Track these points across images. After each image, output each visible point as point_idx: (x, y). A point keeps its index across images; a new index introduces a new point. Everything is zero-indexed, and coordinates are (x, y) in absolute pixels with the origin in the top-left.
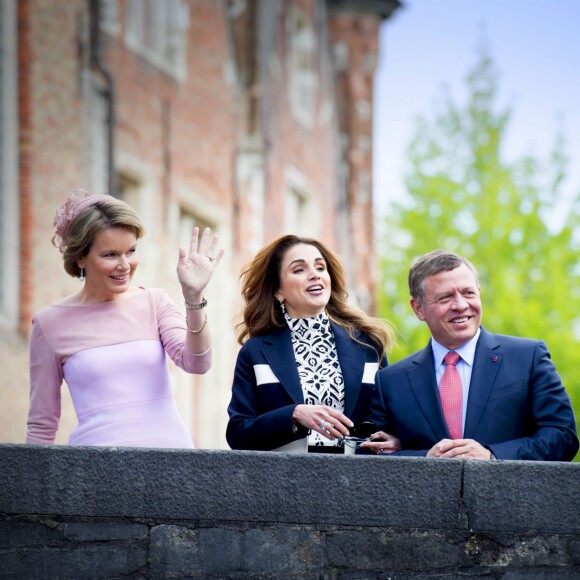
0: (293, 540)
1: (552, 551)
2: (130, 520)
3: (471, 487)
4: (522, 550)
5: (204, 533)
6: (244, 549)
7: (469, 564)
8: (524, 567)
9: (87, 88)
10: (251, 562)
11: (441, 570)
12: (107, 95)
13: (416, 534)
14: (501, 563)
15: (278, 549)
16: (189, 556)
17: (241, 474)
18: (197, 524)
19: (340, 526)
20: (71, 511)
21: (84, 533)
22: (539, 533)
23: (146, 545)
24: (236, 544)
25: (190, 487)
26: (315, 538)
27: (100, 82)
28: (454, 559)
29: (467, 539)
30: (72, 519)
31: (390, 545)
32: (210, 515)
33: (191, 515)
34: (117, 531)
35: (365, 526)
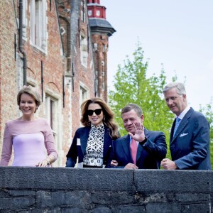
0: (81, 195)
1: (162, 197)
2: (30, 189)
3: (136, 178)
4: (152, 197)
5: (53, 193)
6: (65, 198)
7: (136, 202)
8: (153, 202)
9: (17, 57)
10: (68, 202)
11: (127, 204)
12: (24, 60)
13: (119, 193)
14: (146, 202)
15: (76, 198)
16: (49, 200)
17: (64, 175)
18: (51, 190)
19: (96, 190)
20: (12, 186)
21: (16, 193)
22: (158, 192)
23: (35, 197)
24: (63, 197)
25: (49, 179)
26: (88, 194)
27: (22, 55)
28: (131, 200)
29: (135, 194)
30: (12, 189)
31: (111, 197)
32: (55, 187)
33: (49, 187)
34: (26, 193)
35: (104, 191)
